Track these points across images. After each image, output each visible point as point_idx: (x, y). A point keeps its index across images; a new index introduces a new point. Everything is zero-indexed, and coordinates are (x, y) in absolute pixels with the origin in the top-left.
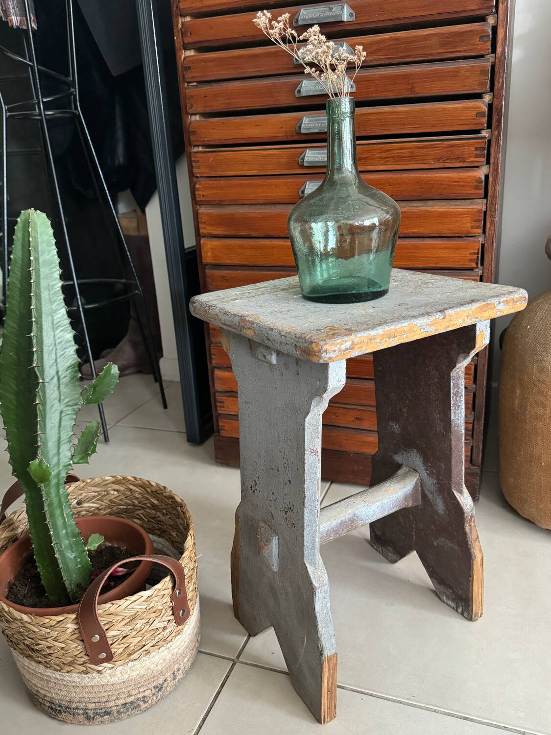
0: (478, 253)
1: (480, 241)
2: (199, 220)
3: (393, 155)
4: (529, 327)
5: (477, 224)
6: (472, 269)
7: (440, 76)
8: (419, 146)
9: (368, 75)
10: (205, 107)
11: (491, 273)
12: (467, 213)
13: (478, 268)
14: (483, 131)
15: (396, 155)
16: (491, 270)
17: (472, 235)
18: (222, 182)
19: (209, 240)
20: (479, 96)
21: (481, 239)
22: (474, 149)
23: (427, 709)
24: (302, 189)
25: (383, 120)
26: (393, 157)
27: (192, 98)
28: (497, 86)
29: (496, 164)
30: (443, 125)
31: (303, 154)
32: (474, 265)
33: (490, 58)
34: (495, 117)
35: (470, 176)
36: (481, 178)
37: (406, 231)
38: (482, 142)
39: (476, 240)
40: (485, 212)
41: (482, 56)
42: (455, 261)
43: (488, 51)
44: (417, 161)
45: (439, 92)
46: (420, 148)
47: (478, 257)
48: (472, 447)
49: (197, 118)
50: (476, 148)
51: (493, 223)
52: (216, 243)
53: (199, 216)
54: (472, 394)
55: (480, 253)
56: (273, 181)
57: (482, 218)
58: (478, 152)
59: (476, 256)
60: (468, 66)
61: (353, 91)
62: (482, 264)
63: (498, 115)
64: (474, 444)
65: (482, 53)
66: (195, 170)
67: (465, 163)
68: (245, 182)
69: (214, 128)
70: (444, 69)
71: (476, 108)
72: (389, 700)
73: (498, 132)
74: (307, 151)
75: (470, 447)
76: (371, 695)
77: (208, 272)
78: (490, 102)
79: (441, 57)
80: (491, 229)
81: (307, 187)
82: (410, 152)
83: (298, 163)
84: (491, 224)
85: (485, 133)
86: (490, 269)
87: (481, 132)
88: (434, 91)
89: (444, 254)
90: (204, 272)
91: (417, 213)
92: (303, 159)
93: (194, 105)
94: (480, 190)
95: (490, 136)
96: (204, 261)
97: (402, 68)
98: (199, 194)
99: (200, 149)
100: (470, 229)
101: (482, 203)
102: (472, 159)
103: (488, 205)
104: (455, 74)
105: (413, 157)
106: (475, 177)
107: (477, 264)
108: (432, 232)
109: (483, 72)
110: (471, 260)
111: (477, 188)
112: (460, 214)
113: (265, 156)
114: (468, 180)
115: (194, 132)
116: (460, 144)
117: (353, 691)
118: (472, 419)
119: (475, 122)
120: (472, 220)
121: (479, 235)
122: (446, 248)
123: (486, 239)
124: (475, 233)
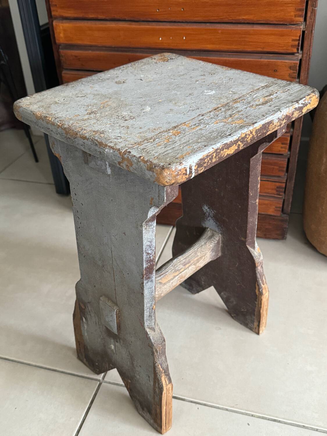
0: (299, 40)
1: (301, 29)
2: (50, 3)
5: (300, 13)
6: (293, 54)
11: (309, 57)
12: (292, 2)
13: (298, 53)
16: (309, 55)
17: (295, 23)
19: (61, 21)
21: (302, 27)
23: (247, 414)
32: (295, 50)
37: (238, 18)
39: (298, 27)
42: (280, 47)
47: (299, 43)
48: (284, 200)
51: (314, 12)
52: (66, 25)
54: (287, 160)
55: (301, 40)
57: (304, 7)
59: (297, 42)
62: (302, 49)
64: (286, 198)
72: (218, 408)
75: (282, 201)
76: (205, 405)
77: (62, 52)
80: (311, 17)
84: (312, 12)
86: (308, 53)
89: (271, 39)
90: (58, 52)
96: (57, 41)
100: (293, 17)
107: (298, 49)
108: (261, 19)
110: (293, 46)
112: (285, 4)
117: (192, 402)
118: (285, 179)
120: (295, 9)
121: (300, 23)
122: (272, 34)
123: (306, 27)
124: (297, 21)
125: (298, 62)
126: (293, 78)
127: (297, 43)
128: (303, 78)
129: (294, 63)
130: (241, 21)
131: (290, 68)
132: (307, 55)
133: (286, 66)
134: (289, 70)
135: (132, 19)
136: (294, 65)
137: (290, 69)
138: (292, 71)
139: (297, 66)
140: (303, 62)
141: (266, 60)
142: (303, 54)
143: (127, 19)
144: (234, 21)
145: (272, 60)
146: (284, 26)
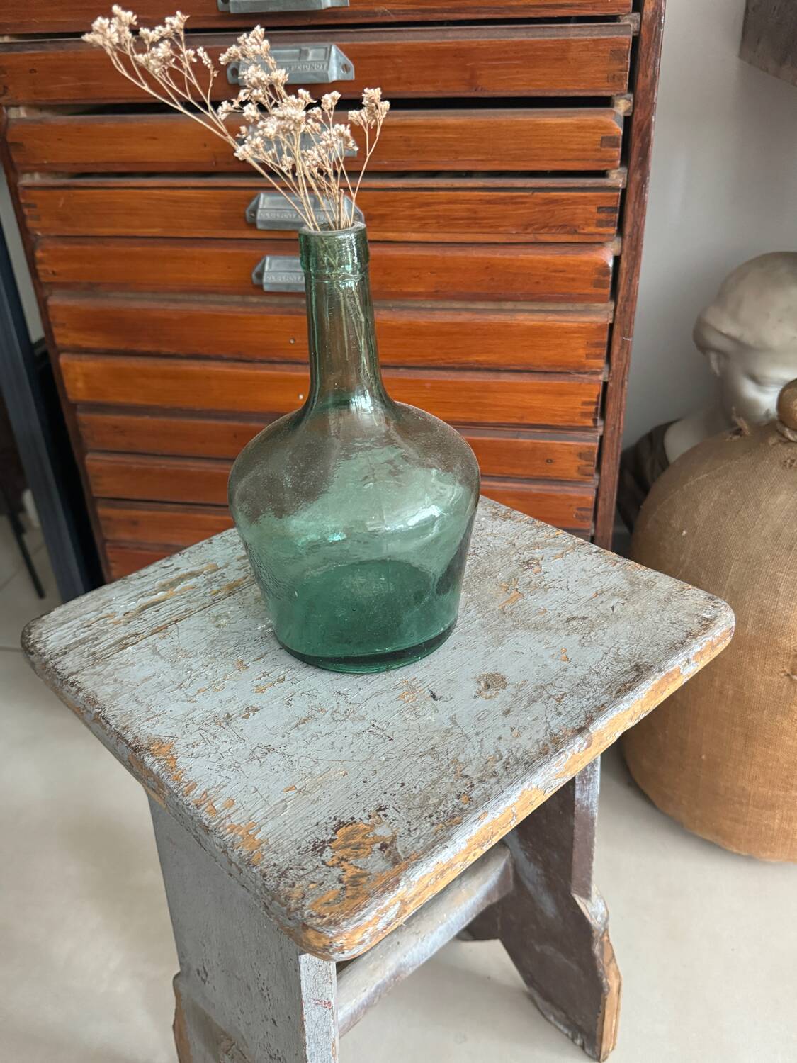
0: (597, 403)
1: (600, 380)
2: (50, 319)
3: (436, 213)
4: (684, 533)
5: (598, 351)
6: (585, 429)
7: (529, 57)
8: (488, 198)
9: (382, 45)
10: (35, 93)
11: (619, 433)
12: (579, 331)
13: (596, 426)
14: (613, 171)
15: (440, 213)
16: (619, 428)
17: (587, 370)
18: (89, 248)
19: (76, 357)
20: (606, 102)
21: (602, 376)
22: (594, 210)
24: (258, 269)
25: (412, 143)
26: (438, 217)
27: (5, 73)
28: (642, 82)
29: (635, 237)
30: (536, 158)
31: (254, 203)
32: (590, 423)
33: (630, 21)
34: (636, 144)
35: (587, 263)
36: (607, 266)
37: (464, 359)
38: (612, 197)
39: (594, 378)
40: (611, 326)
41: (614, 18)
43: (626, 9)
44: (483, 227)
45: (529, 91)
46: (489, 202)
47: (596, 408)
49: (22, 113)
50: (599, 208)
51: (625, 346)
52: (91, 364)
53: (51, 313)
55: (600, 402)
56: (197, 251)
57: (606, 340)
58: (603, 216)
60: (586, 40)
61: (350, 79)
62: (603, 416)
63: (643, 140)
65: (615, 12)
66: (30, 223)
67: (576, 236)
68: (138, 249)
69: (59, 140)
70: (538, 42)
71: (600, 128)
73: (641, 175)
74: (262, 196)
77: (83, 417)
78: (629, 114)
79: (532, 15)
80: (621, 357)
81: (267, 268)
82: (469, 210)
83: (245, 218)
84: (622, 348)
85: (617, 178)
86: (617, 426)
87: (607, 172)
88: (516, 88)
89: (537, 401)
90: (75, 417)
91: (486, 328)
92: (255, 211)
93: (10, 87)
94: (605, 288)
95: (625, 183)
96: (70, 397)
97: (450, 34)
98: (46, 271)
99: (37, 179)
100: (583, 360)
101: (606, 308)
102: (592, 229)
103: (617, 313)
104: (561, 53)
105: (475, 219)
106: (596, 264)
107: (595, 419)
108: (514, 363)
109: (616, 54)
110: (584, 415)
111: (598, 284)
112: (566, 332)
113: (175, 201)
114: (582, 268)
115: (18, 146)
116: (568, 199)
119: (599, 155)
120: (587, 343)
121: (598, 370)
122: (539, 392)
123: (611, 375)
124: (592, 367)
125: (596, 445)
126: (586, 475)
127: (592, 408)
128: (606, 472)
129: (589, 447)
130: (472, 364)
131: (580, 455)
132: (614, 429)
133: (570, 453)
134: (579, 460)
135: (238, 357)
136: (587, 450)
137: (580, 458)
138: (584, 463)
139: (593, 453)
140: (607, 443)
141: (529, 441)
142: (605, 426)
143: (225, 356)
144: (457, 366)
145: (541, 442)
146: (562, 376)
